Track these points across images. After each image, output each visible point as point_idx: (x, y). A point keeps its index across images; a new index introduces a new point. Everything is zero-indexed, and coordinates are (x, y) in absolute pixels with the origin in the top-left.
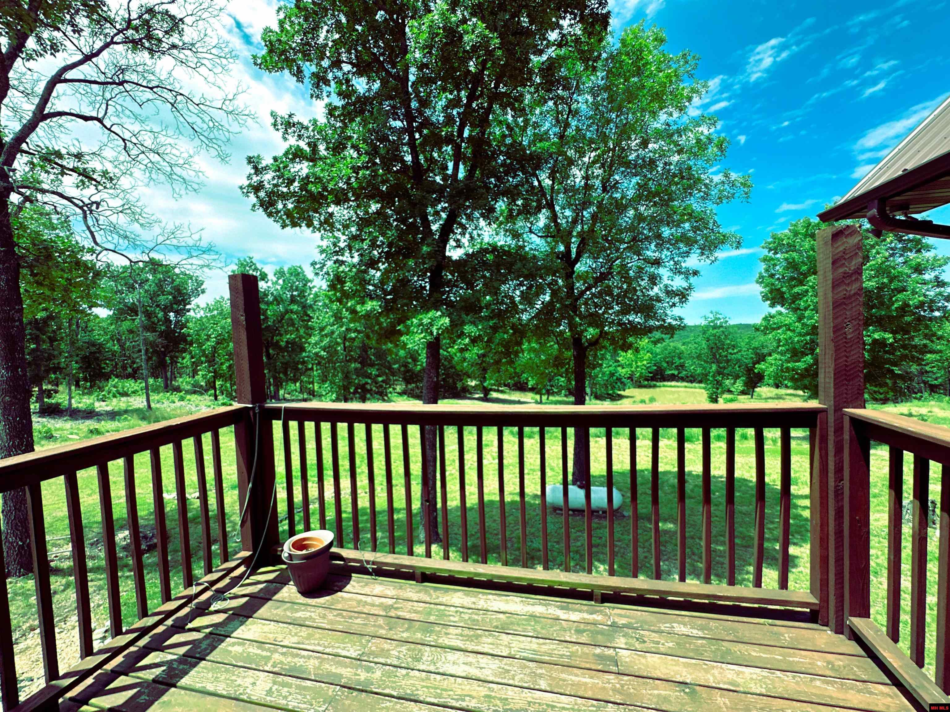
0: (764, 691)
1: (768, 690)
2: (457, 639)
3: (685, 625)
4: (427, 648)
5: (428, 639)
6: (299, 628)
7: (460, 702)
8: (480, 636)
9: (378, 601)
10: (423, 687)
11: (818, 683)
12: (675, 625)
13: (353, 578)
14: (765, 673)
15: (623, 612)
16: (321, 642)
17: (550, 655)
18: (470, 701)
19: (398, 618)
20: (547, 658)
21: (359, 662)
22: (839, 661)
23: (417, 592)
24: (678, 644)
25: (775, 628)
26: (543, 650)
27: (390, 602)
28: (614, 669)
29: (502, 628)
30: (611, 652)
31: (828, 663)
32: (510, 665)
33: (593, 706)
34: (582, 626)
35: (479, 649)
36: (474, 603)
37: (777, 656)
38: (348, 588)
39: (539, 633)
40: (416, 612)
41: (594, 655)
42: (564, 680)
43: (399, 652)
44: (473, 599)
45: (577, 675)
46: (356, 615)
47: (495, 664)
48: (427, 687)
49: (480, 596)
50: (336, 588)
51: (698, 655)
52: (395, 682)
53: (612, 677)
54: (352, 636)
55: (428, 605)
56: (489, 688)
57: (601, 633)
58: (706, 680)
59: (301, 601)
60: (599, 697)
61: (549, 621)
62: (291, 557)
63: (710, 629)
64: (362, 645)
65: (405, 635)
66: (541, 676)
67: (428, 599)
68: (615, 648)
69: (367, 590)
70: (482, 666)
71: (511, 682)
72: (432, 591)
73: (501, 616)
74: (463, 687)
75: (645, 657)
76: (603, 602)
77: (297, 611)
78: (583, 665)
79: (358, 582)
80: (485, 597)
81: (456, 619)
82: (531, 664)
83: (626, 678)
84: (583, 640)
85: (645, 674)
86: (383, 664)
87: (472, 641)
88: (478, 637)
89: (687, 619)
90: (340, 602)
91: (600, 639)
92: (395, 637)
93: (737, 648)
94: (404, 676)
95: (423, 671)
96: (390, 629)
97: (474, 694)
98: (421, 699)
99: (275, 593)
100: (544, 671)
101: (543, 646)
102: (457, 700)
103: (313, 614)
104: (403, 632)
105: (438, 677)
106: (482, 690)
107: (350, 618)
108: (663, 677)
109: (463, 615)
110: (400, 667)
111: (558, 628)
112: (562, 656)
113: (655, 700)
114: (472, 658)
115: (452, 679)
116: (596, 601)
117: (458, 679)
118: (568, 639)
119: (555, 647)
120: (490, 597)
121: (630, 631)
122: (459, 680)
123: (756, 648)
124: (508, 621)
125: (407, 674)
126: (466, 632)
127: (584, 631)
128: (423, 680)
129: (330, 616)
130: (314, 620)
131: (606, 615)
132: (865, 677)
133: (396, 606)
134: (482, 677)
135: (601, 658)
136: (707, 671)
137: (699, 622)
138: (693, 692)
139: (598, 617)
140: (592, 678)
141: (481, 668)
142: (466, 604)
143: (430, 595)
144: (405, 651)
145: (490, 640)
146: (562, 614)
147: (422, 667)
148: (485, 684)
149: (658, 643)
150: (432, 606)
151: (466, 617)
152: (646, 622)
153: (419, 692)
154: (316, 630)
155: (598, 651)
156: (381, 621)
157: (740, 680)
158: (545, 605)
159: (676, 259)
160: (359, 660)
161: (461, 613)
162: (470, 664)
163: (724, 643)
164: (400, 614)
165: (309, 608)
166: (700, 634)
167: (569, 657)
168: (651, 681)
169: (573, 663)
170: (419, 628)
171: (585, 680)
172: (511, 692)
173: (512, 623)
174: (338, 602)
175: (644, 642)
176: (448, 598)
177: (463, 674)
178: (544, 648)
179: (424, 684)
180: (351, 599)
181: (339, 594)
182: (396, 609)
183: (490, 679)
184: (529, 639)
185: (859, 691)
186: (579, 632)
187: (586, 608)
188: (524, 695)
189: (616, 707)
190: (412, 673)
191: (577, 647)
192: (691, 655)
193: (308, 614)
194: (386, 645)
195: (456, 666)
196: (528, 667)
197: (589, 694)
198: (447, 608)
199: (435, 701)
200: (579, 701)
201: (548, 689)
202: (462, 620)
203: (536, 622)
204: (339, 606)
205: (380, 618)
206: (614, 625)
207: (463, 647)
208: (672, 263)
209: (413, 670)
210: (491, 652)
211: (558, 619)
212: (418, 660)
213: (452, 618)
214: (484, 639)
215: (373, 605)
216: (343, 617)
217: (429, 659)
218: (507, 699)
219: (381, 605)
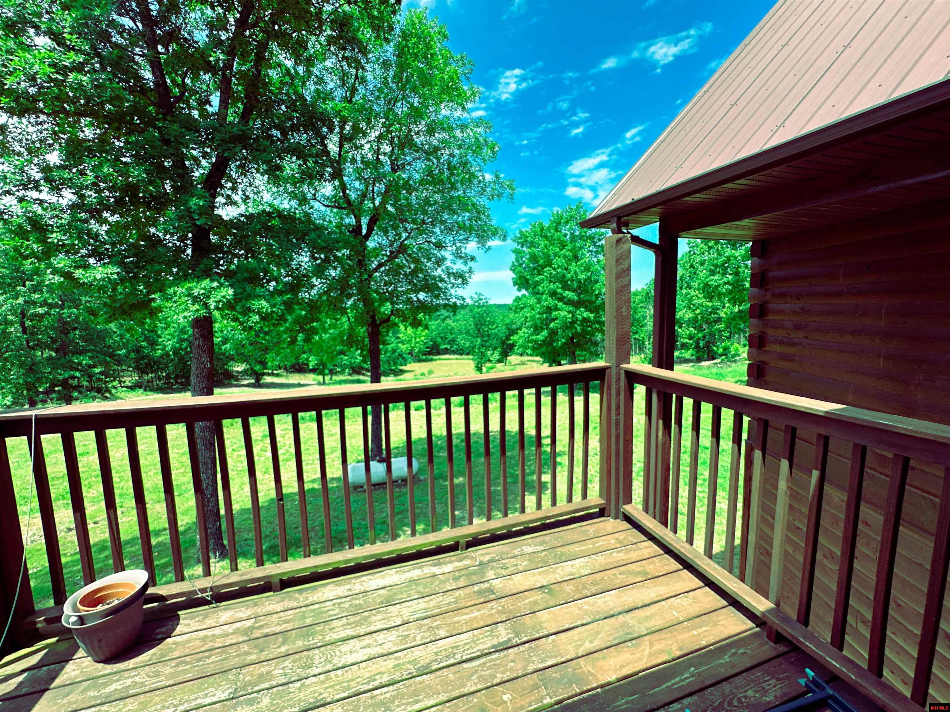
0: (589, 572)
1: (591, 569)
2: (345, 629)
3: (530, 545)
4: (316, 651)
5: (312, 642)
6: (121, 703)
7: (372, 684)
8: (369, 617)
9: (229, 629)
10: (327, 688)
11: (615, 554)
12: (524, 548)
13: (182, 617)
14: (587, 559)
15: (484, 551)
16: (167, 704)
17: (439, 607)
18: (381, 678)
19: (267, 636)
20: (437, 611)
21: (234, 701)
22: (621, 536)
23: (278, 602)
24: (530, 560)
25: (584, 528)
26: (431, 606)
27: (249, 623)
28: (492, 597)
29: (387, 602)
30: (486, 585)
31: (616, 539)
32: (407, 630)
33: (487, 631)
34: (457, 574)
35: (373, 628)
36: (350, 590)
37: (589, 545)
38: (179, 629)
39: (422, 593)
40: (287, 622)
41: (474, 592)
42: (458, 622)
43: (283, 668)
44: (348, 587)
45: (467, 614)
46: (207, 654)
47: (392, 635)
48: (331, 687)
49: (354, 581)
50: (160, 636)
51: (546, 564)
52: (291, 699)
53: (493, 603)
54: (211, 679)
55: (298, 610)
56: (395, 658)
57: (475, 573)
58: (555, 579)
59: (107, 672)
60: (490, 622)
61: (428, 580)
62: (81, 620)
63: (547, 543)
64: (228, 680)
65: (283, 649)
66: (438, 627)
67: (296, 604)
68: (488, 581)
69: (209, 622)
70: (380, 642)
71: (414, 644)
72: (297, 595)
73: (382, 591)
74: (370, 669)
75: (511, 579)
76: (467, 549)
77: (105, 685)
78: (469, 604)
79: (192, 618)
80: (359, 580)
81: (337, 611)
82: (425, 622)
83: (504, 600)
84: (461, 584)
85: (515, 591)
86: (268, 689)
87: (362, 624)
88: (366, 619)
89: (530, 541)
90: (175, 649)
91: (475, 578)
92: (271, 656)
93: (565, 549)
94: (299, 689)
95: (319, 674)
96: (261, 651)
97: (383, 669)
98: (329, 700)
99: (53, 679)
100: (439, 622)
101: (431, 603)
102: (368, 683)
103: (137, 679)
104: (279, 647)
105: (339, 672)
106: (390, 663)
107: (200, 660)
108: (527, 588)
109: (342, 605)
110: (291, 683)
111: (437, 582)
112: (449, 604)
113: (528, 607)
114: (367, 640)
115: (355, 667)
116: (462, 550)
117: (361, 665)
118: (449, 588)
119: (441, 599)
120: (364, 578)
121: (495, 564)
122: (363, 664)
123: (577, 545)
124: (390, 593)
125: (303, 685)
126: (352, 619)
127: (460, 577)
128: (323, 682)
129: (167, 670)
130: (143, 684)
131: (473, 558)
132: (635, 541)
133: (257, 625)
134: (385, 652)
135: (480, 593)
136: (553, 572)
137: (538, 540)
138: (550, 590)
139: (467, 562)
140: (479, 610)
141: (381, 645)
142: (341, 594)
143: (296, 599)
144: (290, 665)
145: (380, 617)
146: (437, 570)
147: (317, 671)
148: (390, 657)
149: (517, 565)
150: (304, 609)
151: (347, 605)
152: (503, 553)
153: (324, 696)
154: (152, 694)
155: (476, 588)
156: (245, 648)
157: (574, 570)
158: (420, 568)
159: (458, 245)
160: (233, 698)
161: (339, 604)
162: (369, 646)
163: (558, 549)
164: (266, 631)
165: (126, 674)
166: (542, 548)
167: (456, 602)
168: (521, 595)
169: (460, 606)
170: (296, 637)
171: (473, 615)
172: (417, 653)
173: (395, 594)
174: (171, 650)
175: (507, 568)
176: (320, 595)
177: (366, 657)
178: (432, 604)
179: (327, 685)
180: (189, 641)
181: (168, 640)
182: (260, 627)
183: (394, 649)
184: (416, 601)
185: (635, 550)
186: (456, 579)
187: (455, 558)
188: (429, 649)
189: (504, 624)
190: (307, 682)
191: (459, 592)
192: (540, 565)
193: (129, 682)
194: (263, 669)
195: (353, 655)
196: (424, 625)
197: (482, 623)
198: (322, 605)
199: (346, 694)
200: (476, 632)
201: (448, 635)
202: (343, 610)
203: (417, 585)
204: (176, 654)
205: (242, 646)
206: (481, 564)
207: (354, 634)
208: (454, 248)
209: (307, 678)
210: (385, 626)
211: (434, 576)
212: (310, 667)
213: (331, 613)
214: (373, 618)
215: (226, 635)
216: (187, 663)
217: (322, 660)
218: (415, 660)
219: (236, 632)
